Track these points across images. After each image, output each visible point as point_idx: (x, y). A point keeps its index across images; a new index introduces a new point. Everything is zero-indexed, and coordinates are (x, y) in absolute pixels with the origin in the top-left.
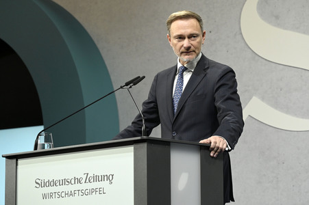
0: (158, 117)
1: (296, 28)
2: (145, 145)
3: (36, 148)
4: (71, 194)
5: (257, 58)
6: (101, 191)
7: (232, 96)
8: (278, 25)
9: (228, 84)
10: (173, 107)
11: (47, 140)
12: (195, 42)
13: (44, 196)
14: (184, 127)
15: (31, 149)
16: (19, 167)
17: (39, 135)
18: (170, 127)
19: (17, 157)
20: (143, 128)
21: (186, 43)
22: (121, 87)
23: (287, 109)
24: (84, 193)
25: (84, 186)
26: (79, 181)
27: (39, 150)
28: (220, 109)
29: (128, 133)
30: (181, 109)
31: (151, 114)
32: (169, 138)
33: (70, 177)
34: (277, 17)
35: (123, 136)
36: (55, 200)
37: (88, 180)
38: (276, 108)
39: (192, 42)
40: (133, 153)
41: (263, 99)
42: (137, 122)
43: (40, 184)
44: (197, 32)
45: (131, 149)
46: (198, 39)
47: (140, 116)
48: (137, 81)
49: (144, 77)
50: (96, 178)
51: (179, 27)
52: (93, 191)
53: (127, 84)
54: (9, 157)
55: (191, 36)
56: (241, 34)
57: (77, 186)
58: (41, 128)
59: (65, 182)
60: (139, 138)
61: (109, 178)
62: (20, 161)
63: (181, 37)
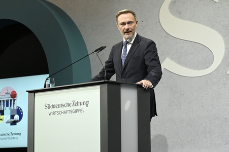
0: (114, 70)
1: (190, 19)
2: (106, 85)
3: (45, 87)
4: (65, 112)
5: (169, 36)
6: (81, 111)
7: (156, 58)
8: (180, 18)
9: (151, 51)
10: (122, 64)
11: (51, 82)
12: (131, 26)
13: (50, 114)
14: (127, 75)
15: (42, 87)
16: (35, 97)
17: (47, 79)
18: (120, 75)
19: (34, 92)
20: (105, 75)
21: (126, 27)
22: (93, 53)
23: (185, 65)
24: (72, 112)
25: (72, 108)
26: (69, 105)
27: (47, 88)
28: (148, 66)
29: (97, 78)
30: (126, 65)
31: (110, 68)
32: (120, 81)
33: (64, 103)
34: (180, 13)
35: (94, 80)
36: (56, 116)
37: (74, 104)
38: (179, 64)
39: (130, 26)
40: (99, 90)
41: (172, 59)
42: (102, 73)
43: (48, 107)
44: (132, 21)
45: (98, 87)
46: (133, 25)
47: (103, 69)
48: (101, 49)
49: (106, 47)
50: (79, 104)
51: (123, 18)
52: (77, 111)
53: (96, 51)
54: (30, 92)
55: (129, 23)
56: (160, 22)
57: (69, 108)
58: (48, 75)
59: (62, 105)
60: (103, 81)
61: (86, 103)
62: (36, 94)
63: (124, 24)
